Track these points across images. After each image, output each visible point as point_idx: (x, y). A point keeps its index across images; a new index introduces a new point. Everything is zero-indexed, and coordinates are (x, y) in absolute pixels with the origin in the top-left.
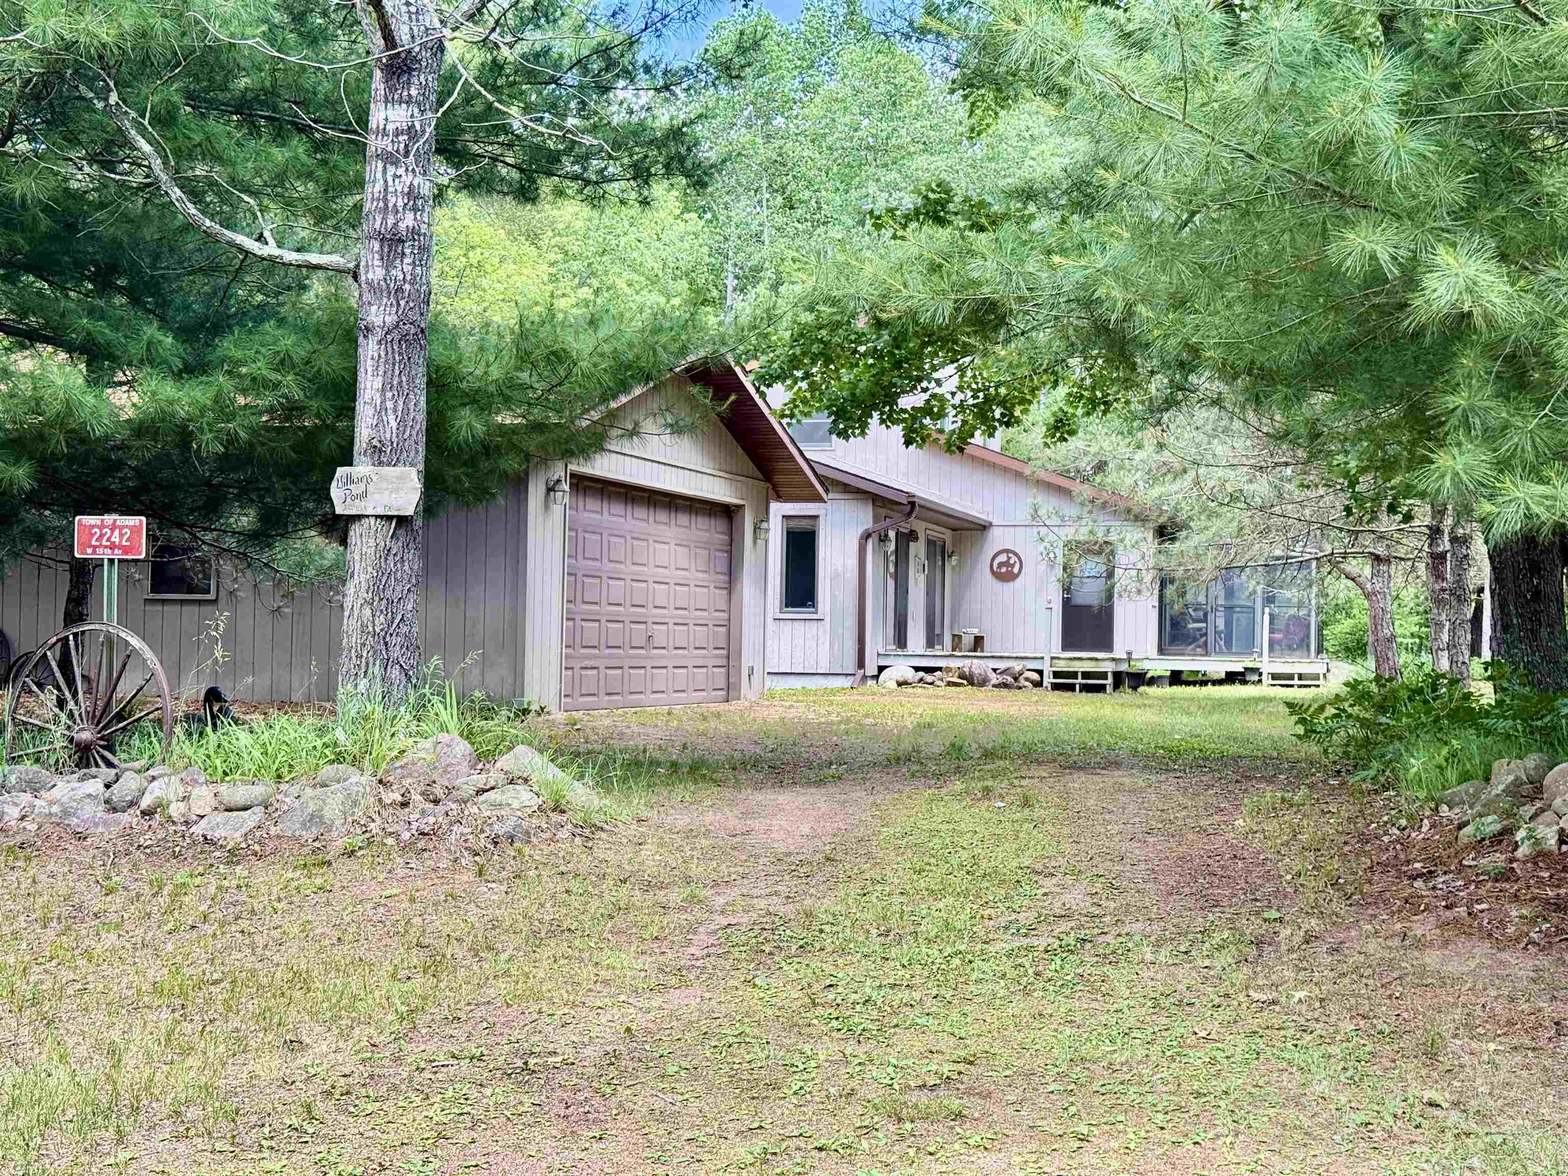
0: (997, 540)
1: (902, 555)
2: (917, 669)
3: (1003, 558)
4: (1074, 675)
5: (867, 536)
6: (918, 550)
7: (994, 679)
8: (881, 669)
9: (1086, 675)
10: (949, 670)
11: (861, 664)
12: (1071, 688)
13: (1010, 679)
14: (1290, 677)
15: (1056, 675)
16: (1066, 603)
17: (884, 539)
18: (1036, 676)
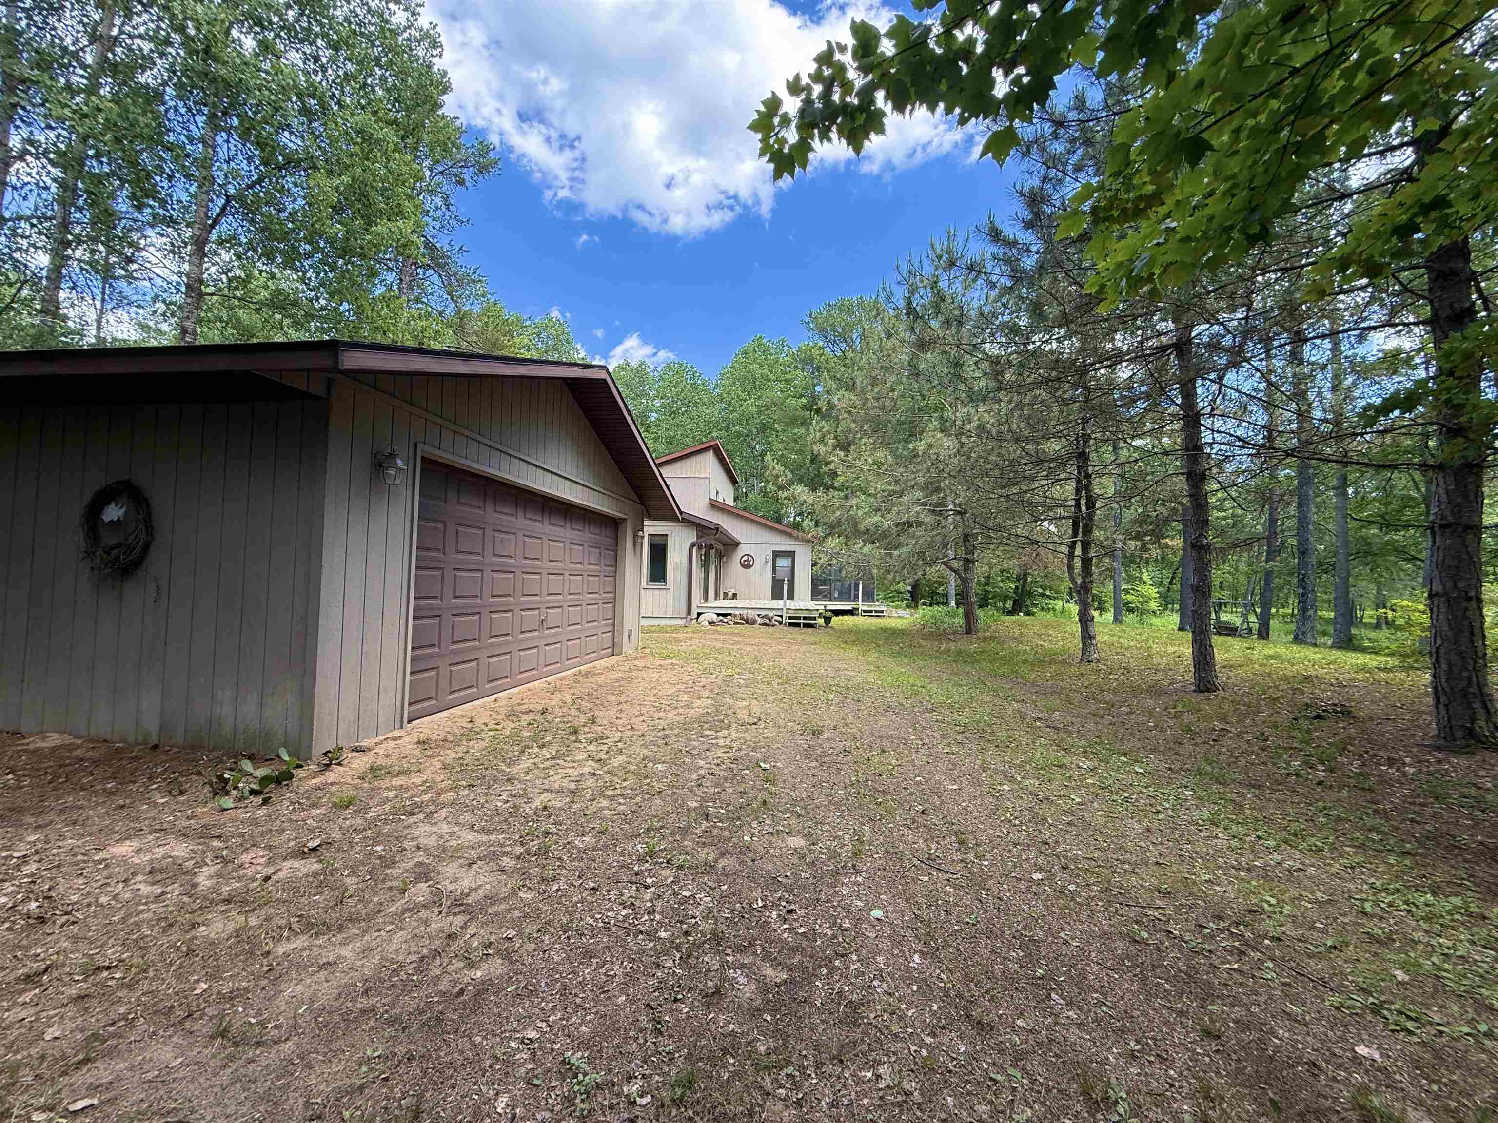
0: (742, 550)
1: (707, 555)
2: (718, 615)
3: (745, 558)
4: (799, 618)
5: (693, 545)
6: (712, 552)
7: (759, 621)
8: (699, 614)
9: (805, 618)
10: (735, 615)
11: (689, 612)
12: (798, 625)
13: (767, 621)
14: (871, 611)
15: (790, 618)
16: (774, 578)
17: (700, 548)
18: (779, 619)
